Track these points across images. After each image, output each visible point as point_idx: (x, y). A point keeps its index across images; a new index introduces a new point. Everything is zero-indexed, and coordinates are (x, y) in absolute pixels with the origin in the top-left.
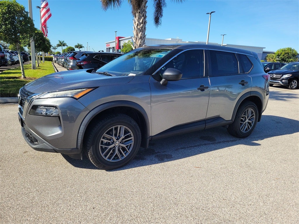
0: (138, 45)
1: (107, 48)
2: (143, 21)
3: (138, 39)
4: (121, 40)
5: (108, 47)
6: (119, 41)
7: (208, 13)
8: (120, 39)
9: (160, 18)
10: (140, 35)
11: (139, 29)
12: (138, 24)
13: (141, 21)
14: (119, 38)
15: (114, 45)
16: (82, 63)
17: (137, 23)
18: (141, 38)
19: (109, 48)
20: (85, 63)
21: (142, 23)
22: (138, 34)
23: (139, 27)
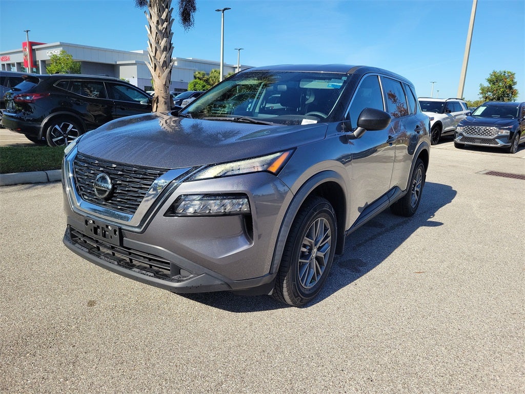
0: (161, 63)
1: (3, 65)
2: (167, 16)
3: (160, 51)
4: (38, 49)
5: (5, 63)
6: (32, 52)
7: (218, 10)
8: (34, 47)
9: (191, 14)
10: (163, 43)
11: (161, 31)
12: (158, 21)
13: (164, 16)
14: (32, 44)
15: (20, 58)
16: (28, 98)
17: (155, 19)
18: (165, 49)
19: (9, 65)
20: (36, 98)
21: (166, 20)
22: (160, 41)
23: (160, 27)
